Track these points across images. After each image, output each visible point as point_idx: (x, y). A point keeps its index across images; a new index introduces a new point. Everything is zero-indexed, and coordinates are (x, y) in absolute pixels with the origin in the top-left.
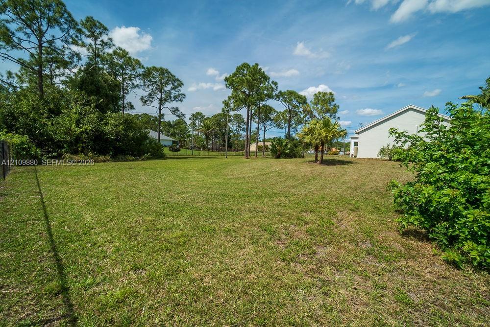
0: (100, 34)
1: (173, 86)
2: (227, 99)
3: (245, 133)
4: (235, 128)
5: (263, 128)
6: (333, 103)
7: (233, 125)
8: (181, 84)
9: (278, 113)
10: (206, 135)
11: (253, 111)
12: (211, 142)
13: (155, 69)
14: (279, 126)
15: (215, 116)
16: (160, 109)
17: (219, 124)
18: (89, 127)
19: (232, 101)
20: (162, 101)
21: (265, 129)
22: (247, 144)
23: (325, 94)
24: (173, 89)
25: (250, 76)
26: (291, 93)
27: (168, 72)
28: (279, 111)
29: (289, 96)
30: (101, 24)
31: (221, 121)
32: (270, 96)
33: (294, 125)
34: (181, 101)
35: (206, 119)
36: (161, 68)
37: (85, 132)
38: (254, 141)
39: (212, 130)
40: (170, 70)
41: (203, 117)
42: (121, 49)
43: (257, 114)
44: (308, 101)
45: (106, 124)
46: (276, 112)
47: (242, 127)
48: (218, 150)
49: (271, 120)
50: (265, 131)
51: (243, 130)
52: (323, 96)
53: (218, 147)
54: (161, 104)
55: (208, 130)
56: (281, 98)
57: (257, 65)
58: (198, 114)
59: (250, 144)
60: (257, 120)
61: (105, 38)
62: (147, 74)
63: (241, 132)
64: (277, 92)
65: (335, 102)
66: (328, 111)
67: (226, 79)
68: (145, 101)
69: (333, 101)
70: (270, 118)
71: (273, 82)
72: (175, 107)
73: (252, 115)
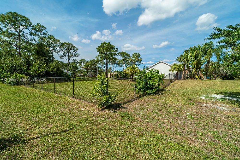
0: (43, 30)
1: (74, 50)
2: (97, 56)
3: (105, 69)
4: (101, 66)
5: (113, 67)
6: (140, 57)
7: (99, 65)
8: (77, 49)
9: (119, 61)
10: (87, 70)
11: (108, 60)
12: (89, 73)
13: (66, 43)
14: (120, 66)
15: (91, 61)
16: (68, 60)
17: (93, 65)
18: (43, 70)
19: (100, 57)
20: (69, 57)
21: (114, 67)
22: (107, 74)
23: (137, 54)
24: (74, 51)
25: (106, 47)
26: (124, 53)
27: (71, 44)
28: (120, 60)
29: (123, 54)
30: (43, 26)
31: (94, 63)
32: (115, 55)
33: (126, 66)
34: (77, 57)
35: (86, 62)
36: (68, 43)
37: (42, 72)
38: (110, 72)
39: (90, 68)
40: (72, 44)
41: (85, 61)
42: (51, 35)
43: (110, 61)
44: (131, 56)
45: (49, 68)
46: (118, 60)
47: (104, 66)
48: (93, 76)
49: (116, 64)
50: (114, 68)
51: (105, 67)
52: (136, 55)
53: (92, 75)
54: (69, 58)
55: (88, 67)
56: (120, 55)
57: (109, 43)
58: (82, 60)
59: (108, 73)
60: (110, 63)
61: (44, 31)
62: (62, 46)
63: (103, 68)
64: (118, 52)
65: (141, 57)
66: (138, 61)
67: (97, 49)
68: (61, 57)
69: (140, 56)
70: (116, 63)
71: (116, 48)
72: (75, 59)
73: (108, 62)
